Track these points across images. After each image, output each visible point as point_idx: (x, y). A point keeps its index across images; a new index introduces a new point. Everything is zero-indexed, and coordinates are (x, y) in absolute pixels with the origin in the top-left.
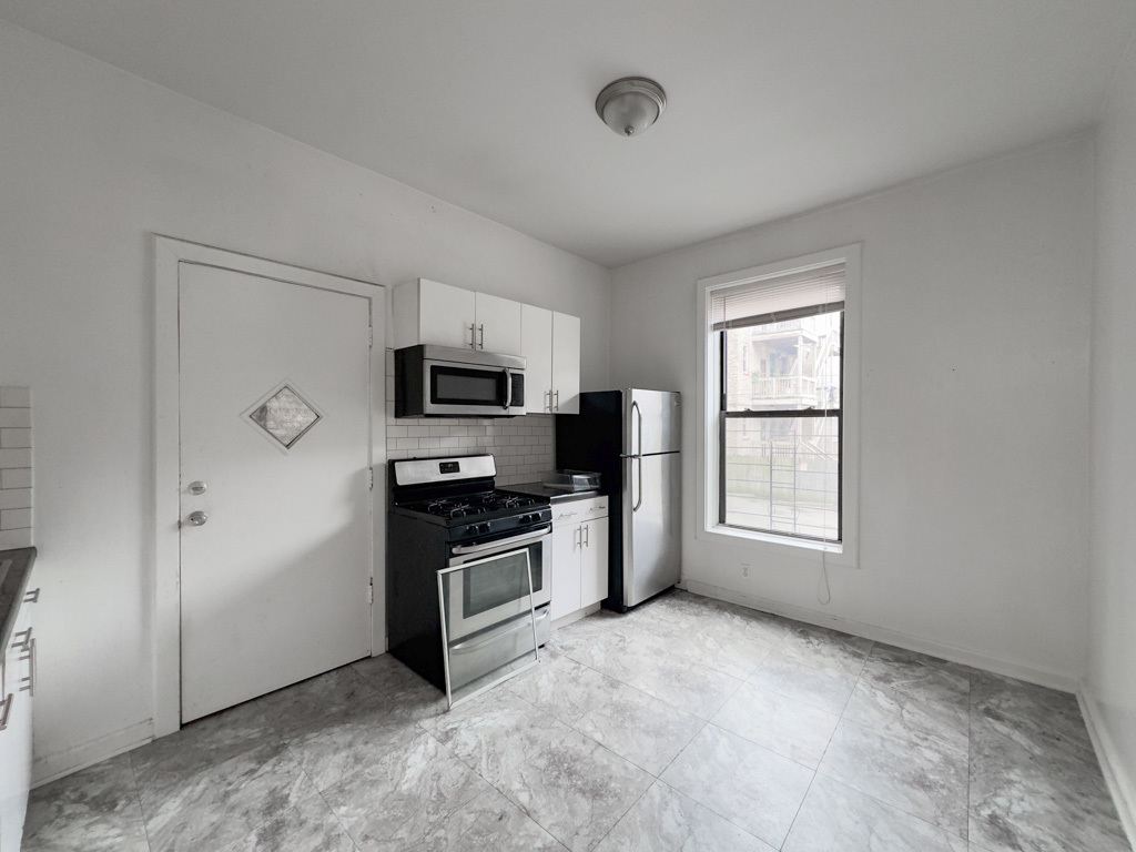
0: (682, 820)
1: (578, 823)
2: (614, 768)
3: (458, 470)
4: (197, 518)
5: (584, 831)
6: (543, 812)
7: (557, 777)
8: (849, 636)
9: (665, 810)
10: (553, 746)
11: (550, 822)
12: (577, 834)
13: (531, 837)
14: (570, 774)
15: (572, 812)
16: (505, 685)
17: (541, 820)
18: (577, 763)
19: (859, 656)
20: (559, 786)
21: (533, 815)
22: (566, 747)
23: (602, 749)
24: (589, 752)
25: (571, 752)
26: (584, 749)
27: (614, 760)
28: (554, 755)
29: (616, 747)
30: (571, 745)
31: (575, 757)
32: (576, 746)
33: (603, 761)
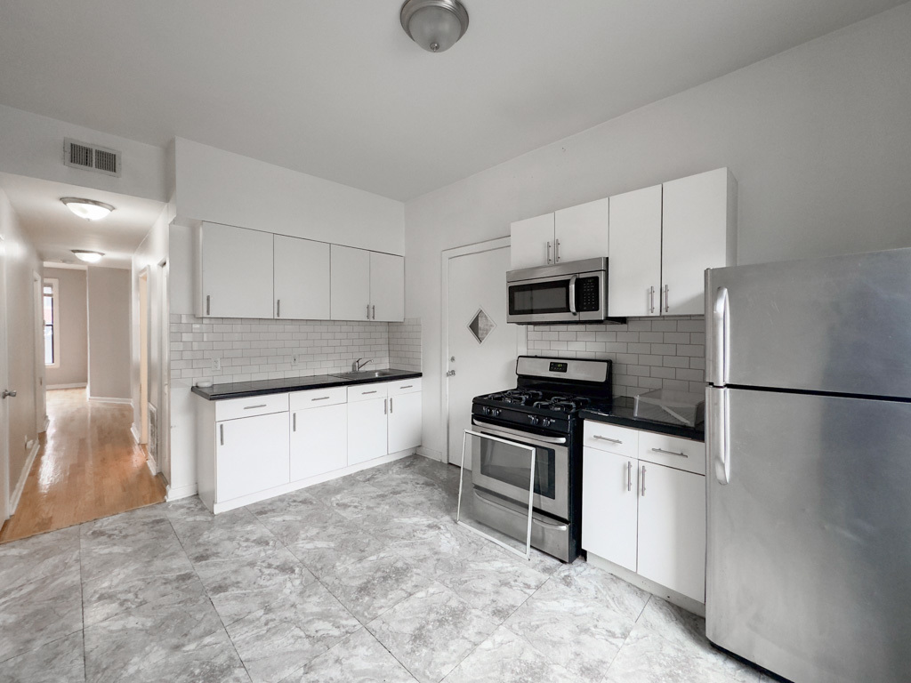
0: (319, 634)
3: (565, 371)
4: (453, 373)
9: (333, 625)
10: (415, 571)
16: (491, 544)
22: (412, 576)
23: (406, 595)
24: (404, 588)
25: (406, 578)
26: (408, 586)
27: (392, 601)
28: (405, 570)
29: (406, 604)
30: (414, 579)
31: (400, 580)
32: (412, 581)
33: (392, 595)
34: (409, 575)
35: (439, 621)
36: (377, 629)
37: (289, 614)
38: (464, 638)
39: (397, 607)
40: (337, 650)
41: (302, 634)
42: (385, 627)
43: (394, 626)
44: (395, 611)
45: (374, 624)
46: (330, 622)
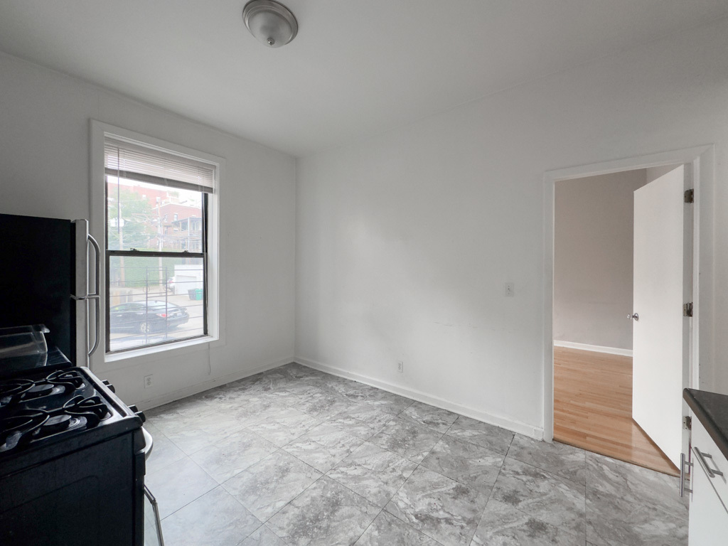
1: (358, 513)
2: (314, 495)
5: (364, 509)
6: (351, 534)
7: (320, 528)
8: (225, 386)
10: (285, 534)
11: (359, 528)
12: (366, 512)
13: (371, 538)
14: (317, 519)
15: (350, 516)
17: (358, 534)
18: (307, 516)
19: (244, 389)
20: (328, 526)
21: (353, 541)
22: (288, 525)
23: (294, 501)
24: (296, 509)
25: (295, 521)
26: (293, 512)
27: (306, 495)
28: (296, 532)
29: (293, 493)
30: (286, 522)
31: (301, 518)
32: (288, 518)
33: (307, 500)
34: (291, 526)
35: (268, 483)
36: (314, 474)
37: (384, 477)
38: (252, 474)
39: (302, 490)
40: (337, 460)
41: (365, 466)
42: (309, 475)
43: (302, 476)
44: (303, 487)
45: (318, 476)
46: (350, 475)
